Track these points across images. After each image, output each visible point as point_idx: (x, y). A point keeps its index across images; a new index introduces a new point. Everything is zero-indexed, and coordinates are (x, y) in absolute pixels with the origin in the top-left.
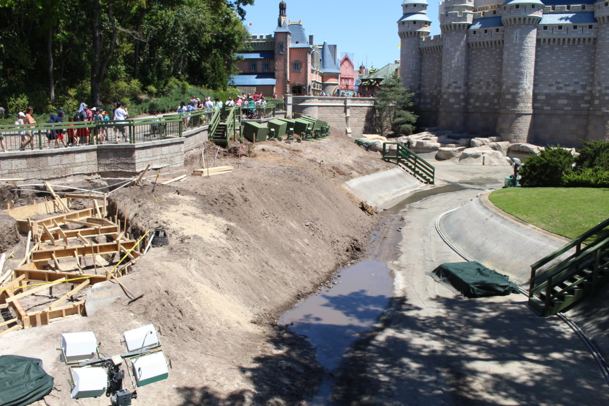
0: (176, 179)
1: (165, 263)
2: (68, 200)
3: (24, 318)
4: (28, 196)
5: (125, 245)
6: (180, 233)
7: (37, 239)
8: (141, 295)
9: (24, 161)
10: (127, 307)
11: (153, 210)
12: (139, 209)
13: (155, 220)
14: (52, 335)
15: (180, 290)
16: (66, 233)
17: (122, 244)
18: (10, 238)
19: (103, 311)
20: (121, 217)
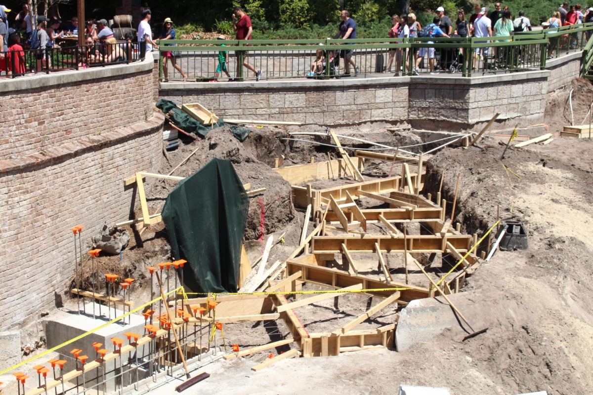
0: (537, 140)
1: (523, 280)
2: (360, 160)
3: (304, 340)
4: (303, 150)
5: (454, 241)
6: (548, 231)
7: (320, 217)
8: (484, 328)
9: (302, 96)
10: (461, 346)
11: (503, 188)
12: (478, 185)
13: (506, 206)
14: (345, 373)
15: (547, 329)
16: (364, 214)
17: (449, 240)
18: (281, 212)
19: (423, 346)
20: (447, 195)
